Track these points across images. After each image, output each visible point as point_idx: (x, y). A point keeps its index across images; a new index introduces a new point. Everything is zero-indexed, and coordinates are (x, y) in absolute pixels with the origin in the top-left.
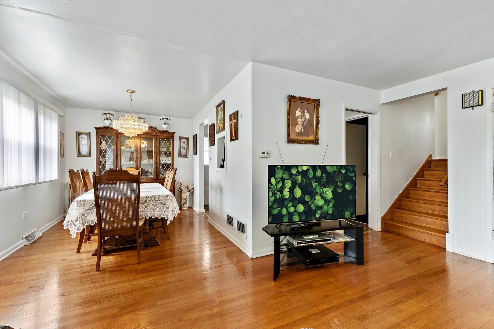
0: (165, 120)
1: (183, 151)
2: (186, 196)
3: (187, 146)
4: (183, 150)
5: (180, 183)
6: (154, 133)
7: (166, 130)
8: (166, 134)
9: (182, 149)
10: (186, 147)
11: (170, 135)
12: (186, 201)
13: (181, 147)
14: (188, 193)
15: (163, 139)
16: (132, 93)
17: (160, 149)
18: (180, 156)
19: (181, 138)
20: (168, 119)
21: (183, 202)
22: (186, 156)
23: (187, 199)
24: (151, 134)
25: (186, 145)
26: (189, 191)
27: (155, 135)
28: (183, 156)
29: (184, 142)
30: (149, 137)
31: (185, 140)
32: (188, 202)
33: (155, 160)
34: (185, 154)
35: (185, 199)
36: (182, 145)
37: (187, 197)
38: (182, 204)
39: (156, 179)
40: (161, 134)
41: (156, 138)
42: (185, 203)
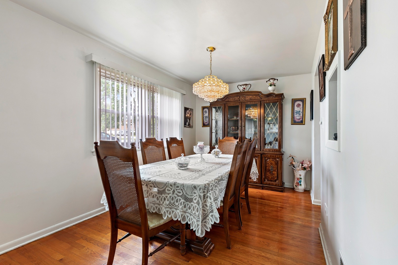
0: (272, 81)
1: (297, 117)
2: (300, 175)
3: (303, 110)
4: (298, 115)
5: (292, 157)
6: (259, 98)
7: (272, 92)
8: (272, 97)
9: (295, 114)
10: (301, 111)
11: (276, 98)
12: (300, 182)
13: (295, 112)
14: (302, 171)
15: (268, 104)
16: (211, 51)
17: (264, 115)
18: (294, 122)
19: (294, 101)
20: (275, 79)
21: (295, 182)
22: (302, 122)
23: (301, 179)
24: (255, 99)
25: (302, 108)
26: (304, 169)
27: (259, 100)
28: (298, 122)
29: (298, 106)
30: (253, 103)
31: (301, 103)
32: (303, 183)
33: (259, 129)
34: (300, 121)
35: (298, 179)
36: (296, 109)
37: (302, 177)
38: (295, 184)
39: (260, 151)
40: (267, 98)
41: (261, 103)
42: (299, 184)
